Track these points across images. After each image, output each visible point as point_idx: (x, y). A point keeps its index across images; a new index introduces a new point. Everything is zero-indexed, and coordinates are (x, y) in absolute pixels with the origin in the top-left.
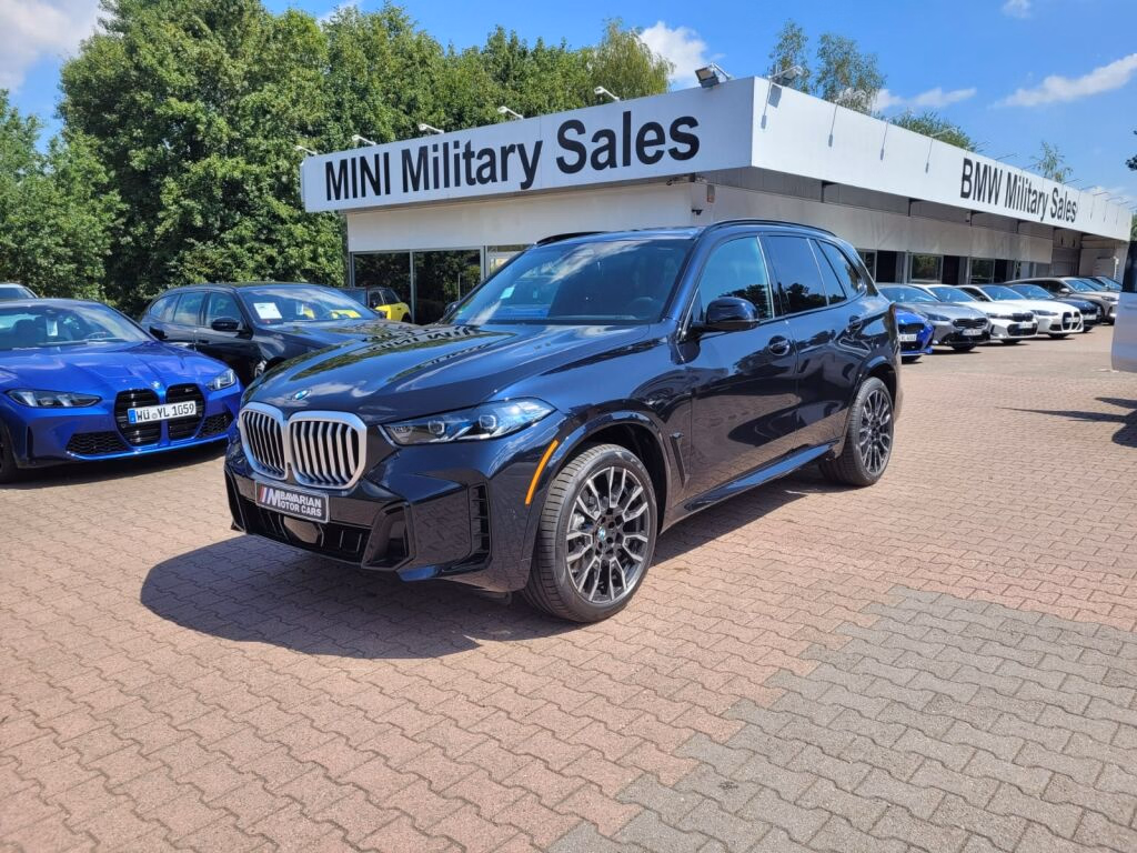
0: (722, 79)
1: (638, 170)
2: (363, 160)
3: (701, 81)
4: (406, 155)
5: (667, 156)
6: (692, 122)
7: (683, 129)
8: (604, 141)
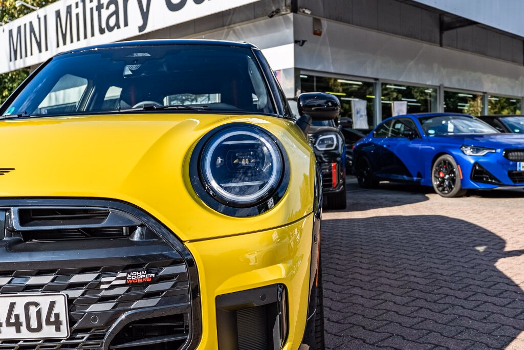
2: (31, 23)
4: (58, 14)
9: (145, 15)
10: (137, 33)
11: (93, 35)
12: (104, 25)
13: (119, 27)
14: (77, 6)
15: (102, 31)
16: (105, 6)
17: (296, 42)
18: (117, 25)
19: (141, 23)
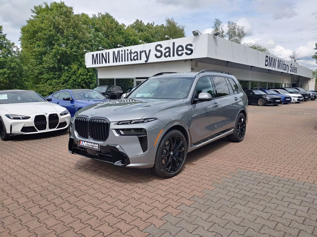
0: (199, 34)
1: (176, 58)
2: (102, 54)
3: (194, 34)
4: (114, 53)
5: (184, 54)
6: (191, 45)
7: (189, 47)
9: (147, 58)
10: (144, 62)
11: (128, 60)
12: (132, 58)
13: (138, 60)
14: (122, 51)
15: (131, 60)
16: (133, 53)
17: (191, 69)
18: (137, 59)
19: (146, 60)
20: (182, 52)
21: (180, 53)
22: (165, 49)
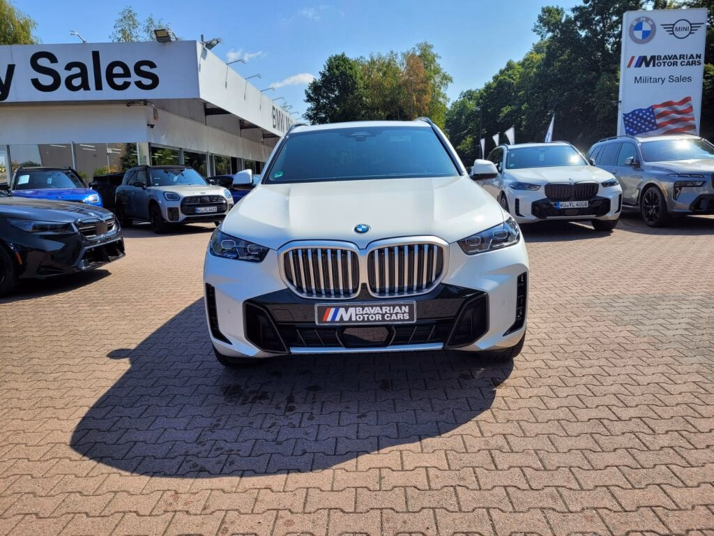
0: (173, 39)
1: (108, 93)
3: (158, 38)
5: (133, 86)
6: (152, 65)
7: (145, 68)
8: (76, 70)
17: (148, 125)
20: (127, 79)
21: (119, 81)
22: (69, 67)
